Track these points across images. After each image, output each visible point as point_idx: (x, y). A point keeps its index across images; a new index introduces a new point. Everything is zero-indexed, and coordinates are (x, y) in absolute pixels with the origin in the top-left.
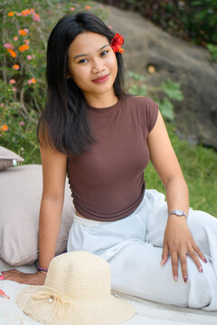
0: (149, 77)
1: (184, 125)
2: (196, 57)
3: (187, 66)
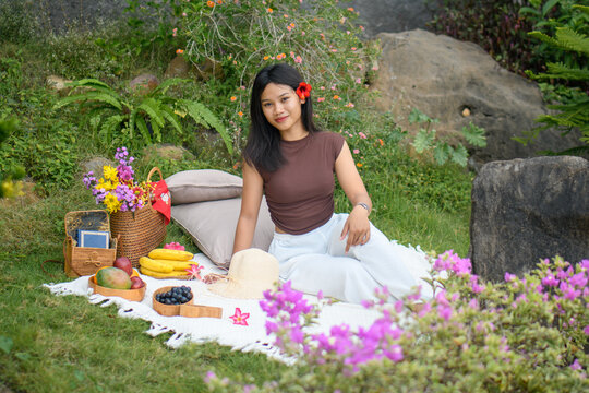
0: (462, 119)
2: (527, 98)
3: (508, 109)
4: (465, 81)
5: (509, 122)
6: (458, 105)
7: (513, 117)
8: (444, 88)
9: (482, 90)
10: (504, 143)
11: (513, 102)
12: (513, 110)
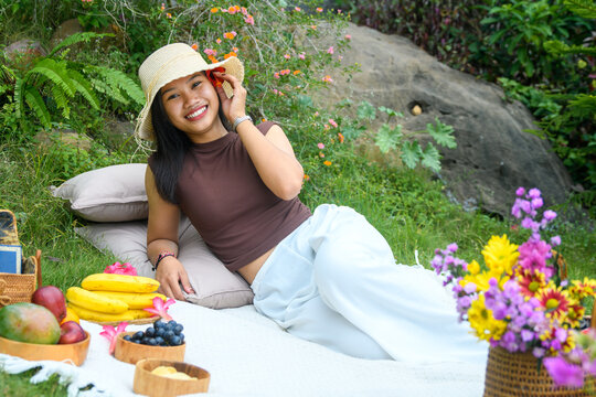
0: (414, 118)
1: (460, 186)
2: (483, 95)
3: (468, 106)
4: (411, 74)
5: (473, 121)
6: (406, 101)
7: (475, 116)
8: (386, 81)
9: (433, 84)
10: (470, 146)
11: (471, 99)
12: (473, 108)
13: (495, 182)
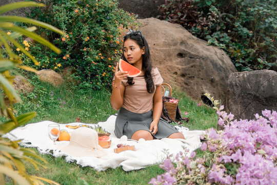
2: (207, 50)
4: (179, 42)
5: (202, 61)
7: (203, 59)
8: (169, 45)
9: (187, 46)
10: (200, 71)
11: (202, 52)
12: (203, 56)
13: (209, 85)
